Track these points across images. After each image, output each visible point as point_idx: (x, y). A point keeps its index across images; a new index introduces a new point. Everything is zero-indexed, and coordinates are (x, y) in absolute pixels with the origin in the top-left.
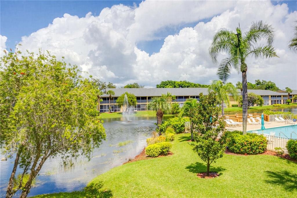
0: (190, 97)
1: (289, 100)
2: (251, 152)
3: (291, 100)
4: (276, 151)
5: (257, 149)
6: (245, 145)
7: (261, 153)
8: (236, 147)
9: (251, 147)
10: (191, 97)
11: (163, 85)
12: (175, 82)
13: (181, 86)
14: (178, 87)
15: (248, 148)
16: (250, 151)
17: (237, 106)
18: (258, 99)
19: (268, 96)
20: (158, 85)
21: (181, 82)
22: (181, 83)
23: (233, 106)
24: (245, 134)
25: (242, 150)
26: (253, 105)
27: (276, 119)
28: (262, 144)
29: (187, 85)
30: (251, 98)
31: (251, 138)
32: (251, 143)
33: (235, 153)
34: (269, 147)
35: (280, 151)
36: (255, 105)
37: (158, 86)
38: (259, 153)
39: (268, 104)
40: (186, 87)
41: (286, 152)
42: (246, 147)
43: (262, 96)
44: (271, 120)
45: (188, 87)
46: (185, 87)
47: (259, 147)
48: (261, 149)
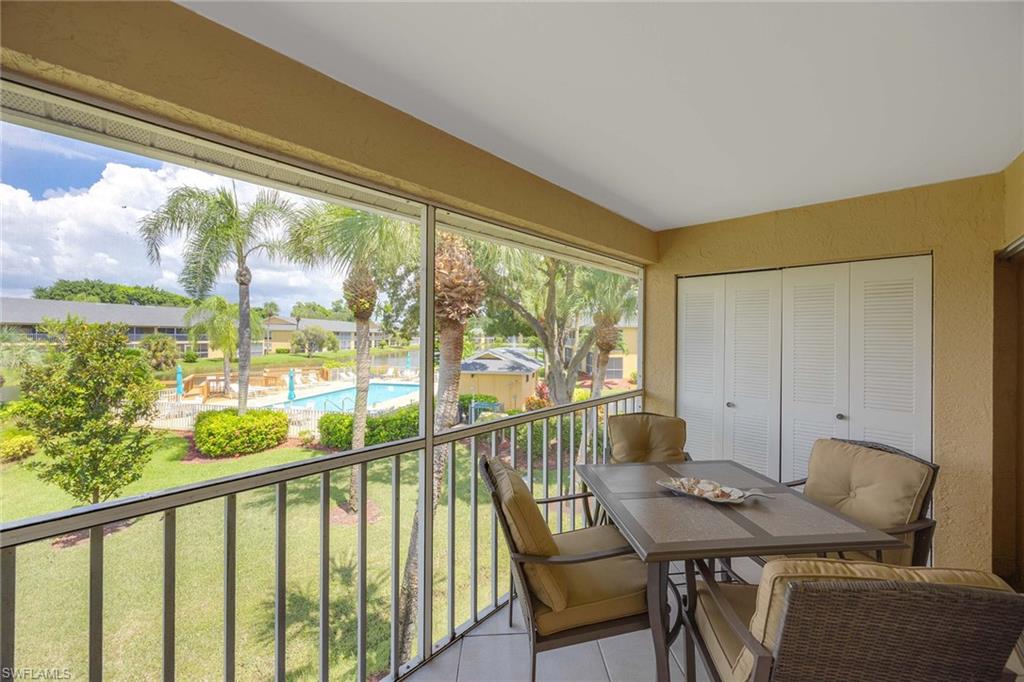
0: (156, 330)
1: (384, 342)
2: (250, 449)
3: (387, 341)
4: (302, 437)
5: (263, 440)
6: (237, 438)
7: (273, 447)
8: (214, 444)
9: (250, 439)
10: (161, 330)
11: (66, 291)
12: (112, 288)
13: (138, 300)
14: (126, 303)
15: (243, 443)
16: (248, 447)
17: (288, 352)
18: (329, 339)
19: (349, 333)
20: (42, 290)
21: (135, 288)
22: (137, 291)
23: (278, 352)
24: (242, 414)
25: (228, 449)
26: (320, 350)
27: (343, 375)
28: (275, 429)
29: (156, 297)
30: (315, 336)
31: (253, 421)
32: (249, 431)
33: (211, 458)
34: (293, 432)
35: (307, 436)
36: (325, 350)
37: (41, 294)
38: (269, 447)
39: (349, 348)
40: (153, 302)
41: (318, 436)
42: (238, 442)
43: (338, 333)
44: (334, 378)
45: (160, 303)
46: (150, 302)
47: (269, 437)
48: (272, 439)
